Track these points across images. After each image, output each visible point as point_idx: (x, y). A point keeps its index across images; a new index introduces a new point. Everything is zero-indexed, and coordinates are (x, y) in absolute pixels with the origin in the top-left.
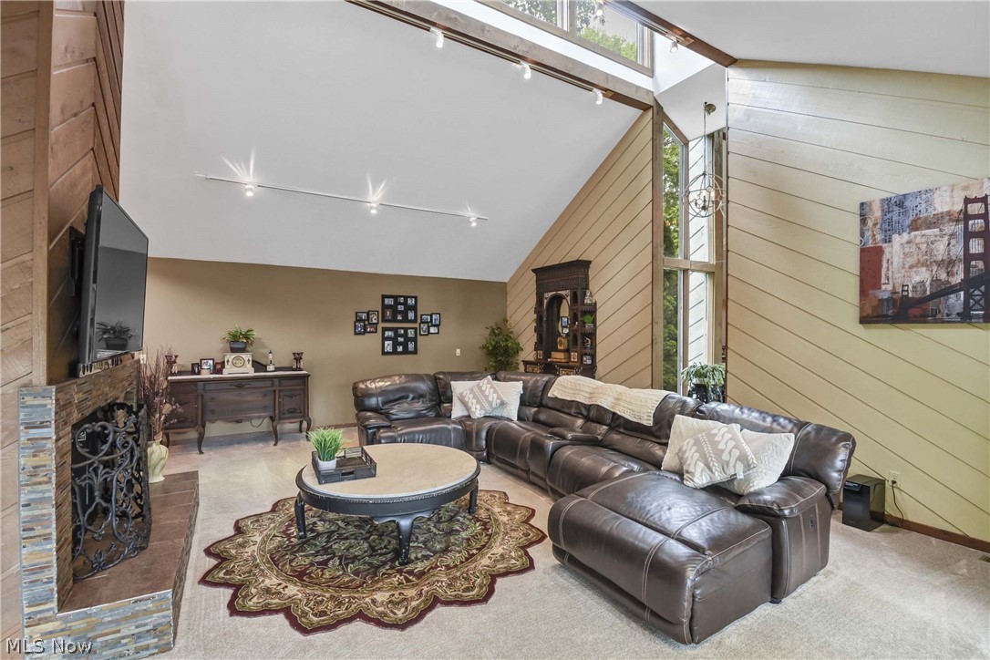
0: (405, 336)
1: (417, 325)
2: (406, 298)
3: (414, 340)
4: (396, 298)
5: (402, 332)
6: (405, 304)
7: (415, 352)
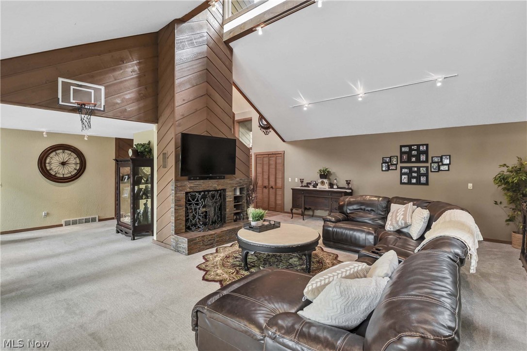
0: (418, 171)
1: (428, 165)
2: (418, 146)
3: (426, 175)
4: (410, 146)
5: (416, 169)
6: (418, 150)
7: (427, 183)
